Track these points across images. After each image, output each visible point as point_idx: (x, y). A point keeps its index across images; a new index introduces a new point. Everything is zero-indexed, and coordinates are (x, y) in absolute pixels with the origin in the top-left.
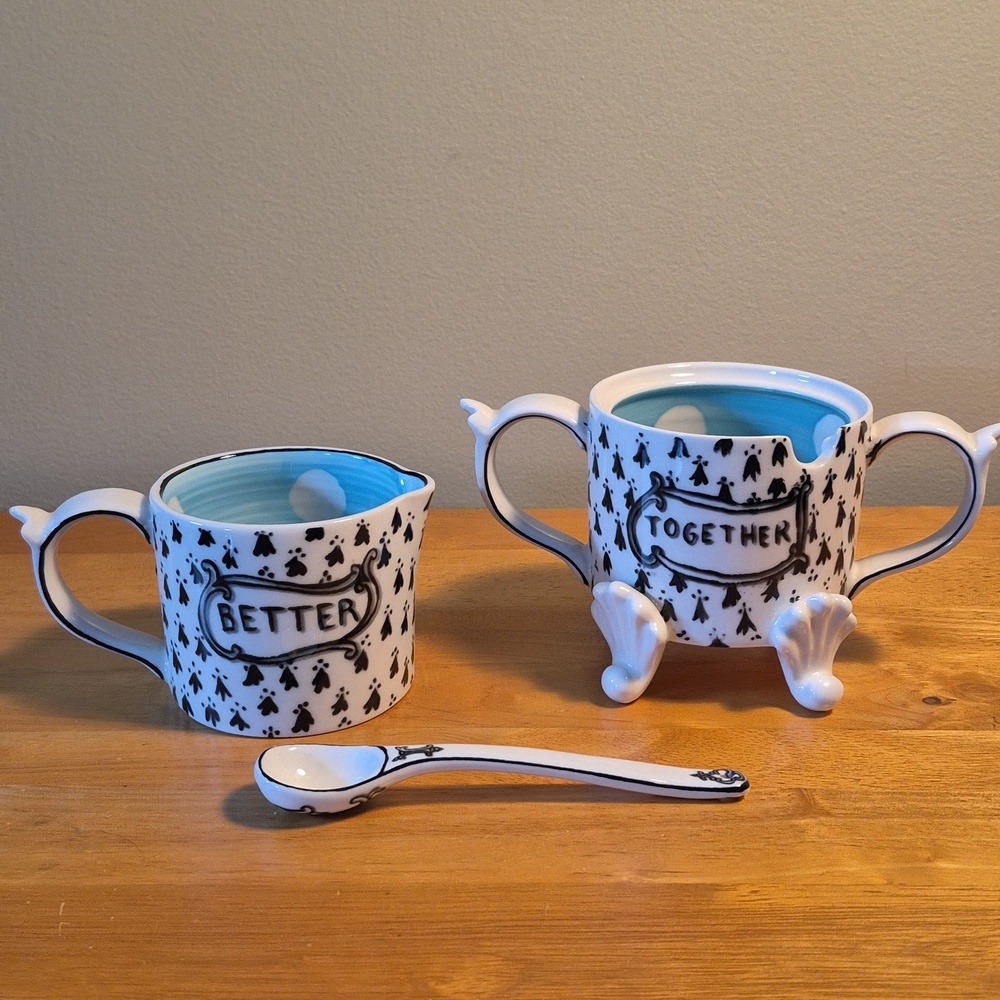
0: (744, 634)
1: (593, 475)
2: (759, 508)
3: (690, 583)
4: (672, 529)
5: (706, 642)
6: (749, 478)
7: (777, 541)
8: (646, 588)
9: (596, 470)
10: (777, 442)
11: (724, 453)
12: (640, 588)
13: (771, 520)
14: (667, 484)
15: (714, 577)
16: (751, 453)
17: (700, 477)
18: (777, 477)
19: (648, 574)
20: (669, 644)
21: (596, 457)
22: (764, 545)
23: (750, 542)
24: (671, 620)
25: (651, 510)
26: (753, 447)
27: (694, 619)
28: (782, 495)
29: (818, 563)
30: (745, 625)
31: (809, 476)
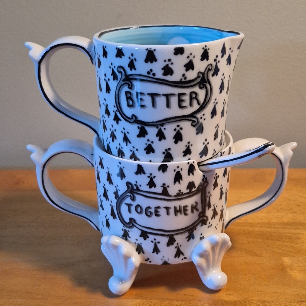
0: (178, 257)
1: (97, 181)
2: (183, 197)
3: (149, 235)
4: (139, 210)
5: (160, 263)
6: (177, 183)
7: (192, 212)
8: (128, 238)
9: (99, 178)
10: (190, 164)
11: (164, 171)
12: (125, 238)
13: (189, 202)
14: (135, 188)
15: (162, 232)
16: (177, 170)
17: (152, 184)
18: (191, 181)
19: (129, 231)
20: (141, 264)
21: (98, 172)
22: (186, 214)
23: (179, 214)
24: (142, 253)
25: (128, 200)
26: (178, 167)
27: (153, 252)
28: (194, 190)
29: (212, 219)
30: (179, 253)
31: (206, 178)
